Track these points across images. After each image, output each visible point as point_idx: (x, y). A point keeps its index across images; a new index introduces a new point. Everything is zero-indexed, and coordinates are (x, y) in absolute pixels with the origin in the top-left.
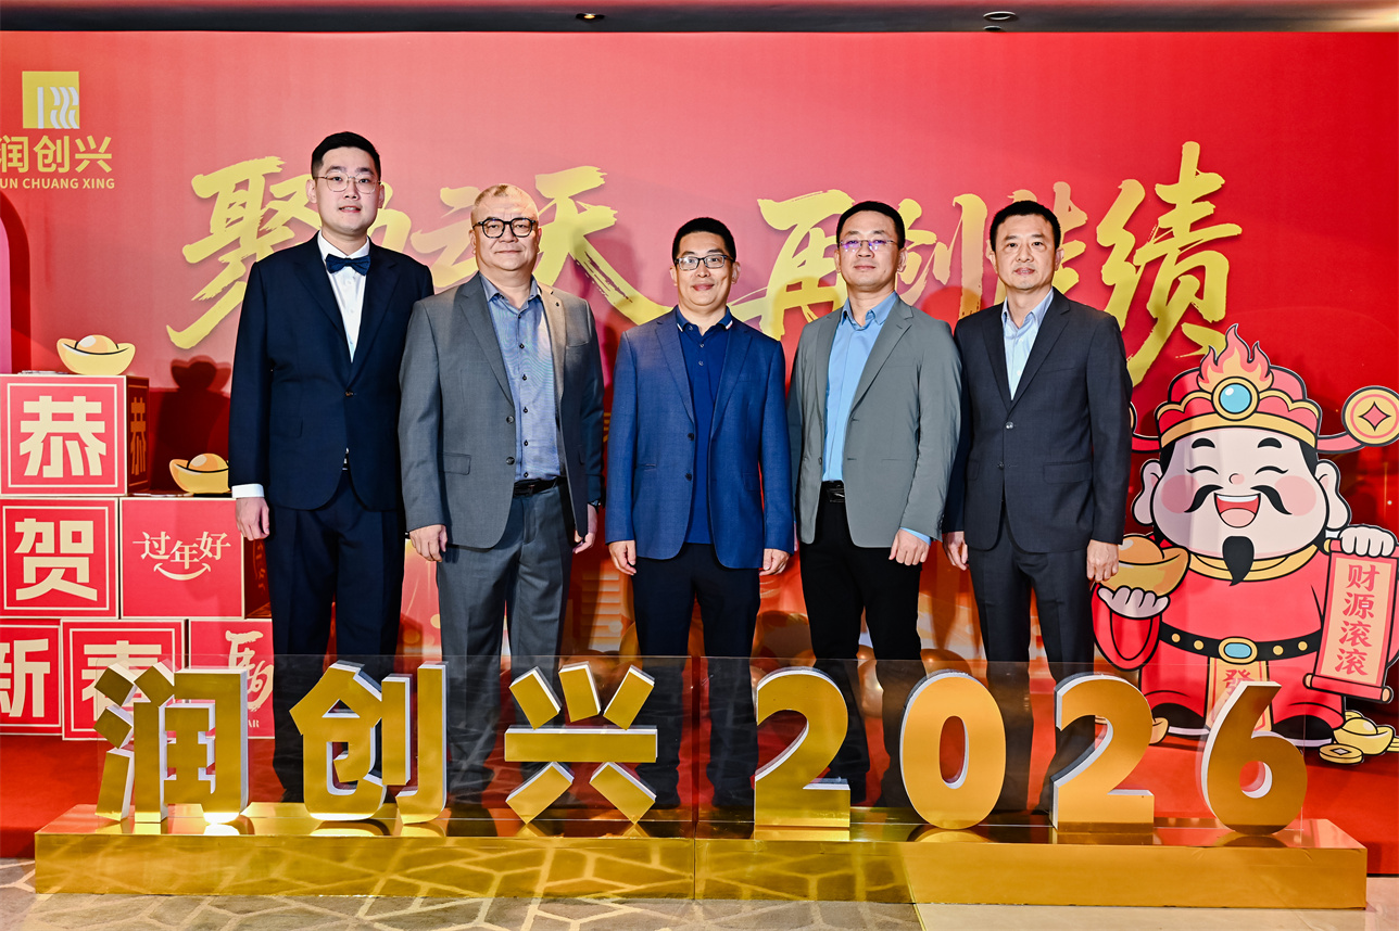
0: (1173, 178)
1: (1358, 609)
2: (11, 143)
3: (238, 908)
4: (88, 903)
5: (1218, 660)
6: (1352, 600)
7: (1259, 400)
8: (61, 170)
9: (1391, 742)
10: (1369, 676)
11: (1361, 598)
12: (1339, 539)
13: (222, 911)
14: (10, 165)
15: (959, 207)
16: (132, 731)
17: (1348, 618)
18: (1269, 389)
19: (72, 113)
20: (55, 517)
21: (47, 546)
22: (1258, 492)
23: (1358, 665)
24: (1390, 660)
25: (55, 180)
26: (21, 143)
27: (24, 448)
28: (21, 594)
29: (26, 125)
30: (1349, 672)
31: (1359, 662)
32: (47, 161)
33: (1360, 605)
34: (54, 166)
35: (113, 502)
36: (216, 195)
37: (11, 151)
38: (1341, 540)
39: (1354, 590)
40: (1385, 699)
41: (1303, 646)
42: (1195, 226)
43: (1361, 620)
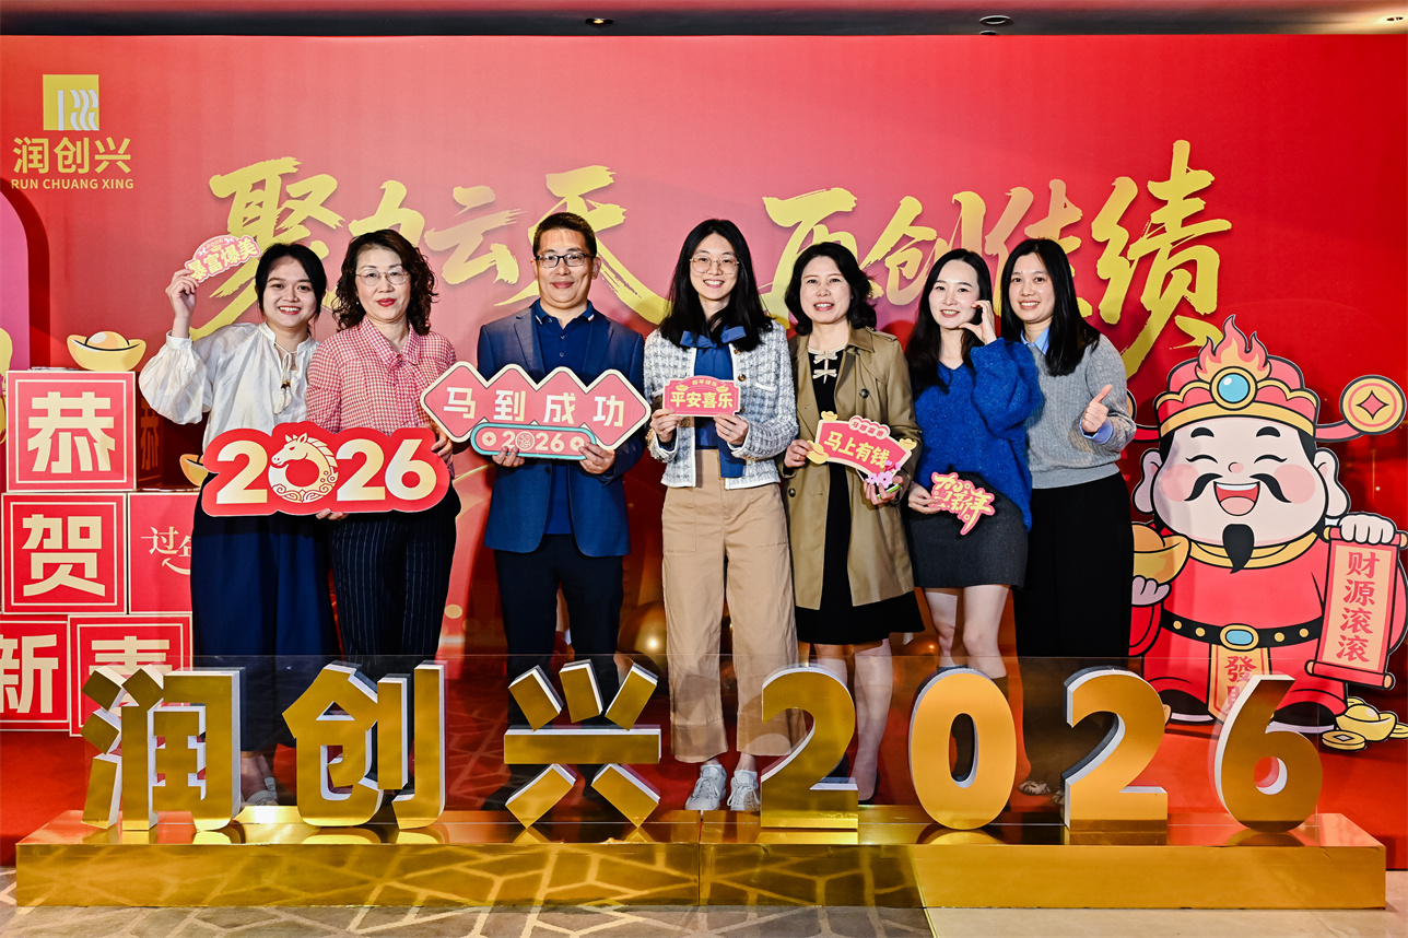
0: (1165, 175)
1: (1358, 596)
2: (32, 145)
3: (226, 921)
4: (70, 917)
5: (1220, 647)
6: (1353, 587)
7: (1257, 390)
8: (81, 171)
9: (1394, 728)
10: (1371, 661)
11: (1362, 585)
12: (1339, 527)
13: (209, 926)
14: (31, 166)
15: (958, 204)
16: (119, 735)
17: (1348, 605)
18: (1267, 378)
19: (92, 115)
20: (63, 513)
21: (55, 541)
22: (1257, 480)
23: (1360, 652)
24: (1391, 646)
25: (75, 180)
26: (42, 145)
27: (32, 444)
28: (29, 590)
29: (46, 127)
30: (1351, 659)
31: (1360, 648)
32: (66, 163)
33: (1361, 592)
34: (74, 167)
35: (122, 497)
36: (233, 195)
37: (31, 153)
38: (1341, 528)
39: (1354, 577)
40: (1387, 685)
41: (1304, 633)
42: (1187, 222)
43: (1361, 607)
